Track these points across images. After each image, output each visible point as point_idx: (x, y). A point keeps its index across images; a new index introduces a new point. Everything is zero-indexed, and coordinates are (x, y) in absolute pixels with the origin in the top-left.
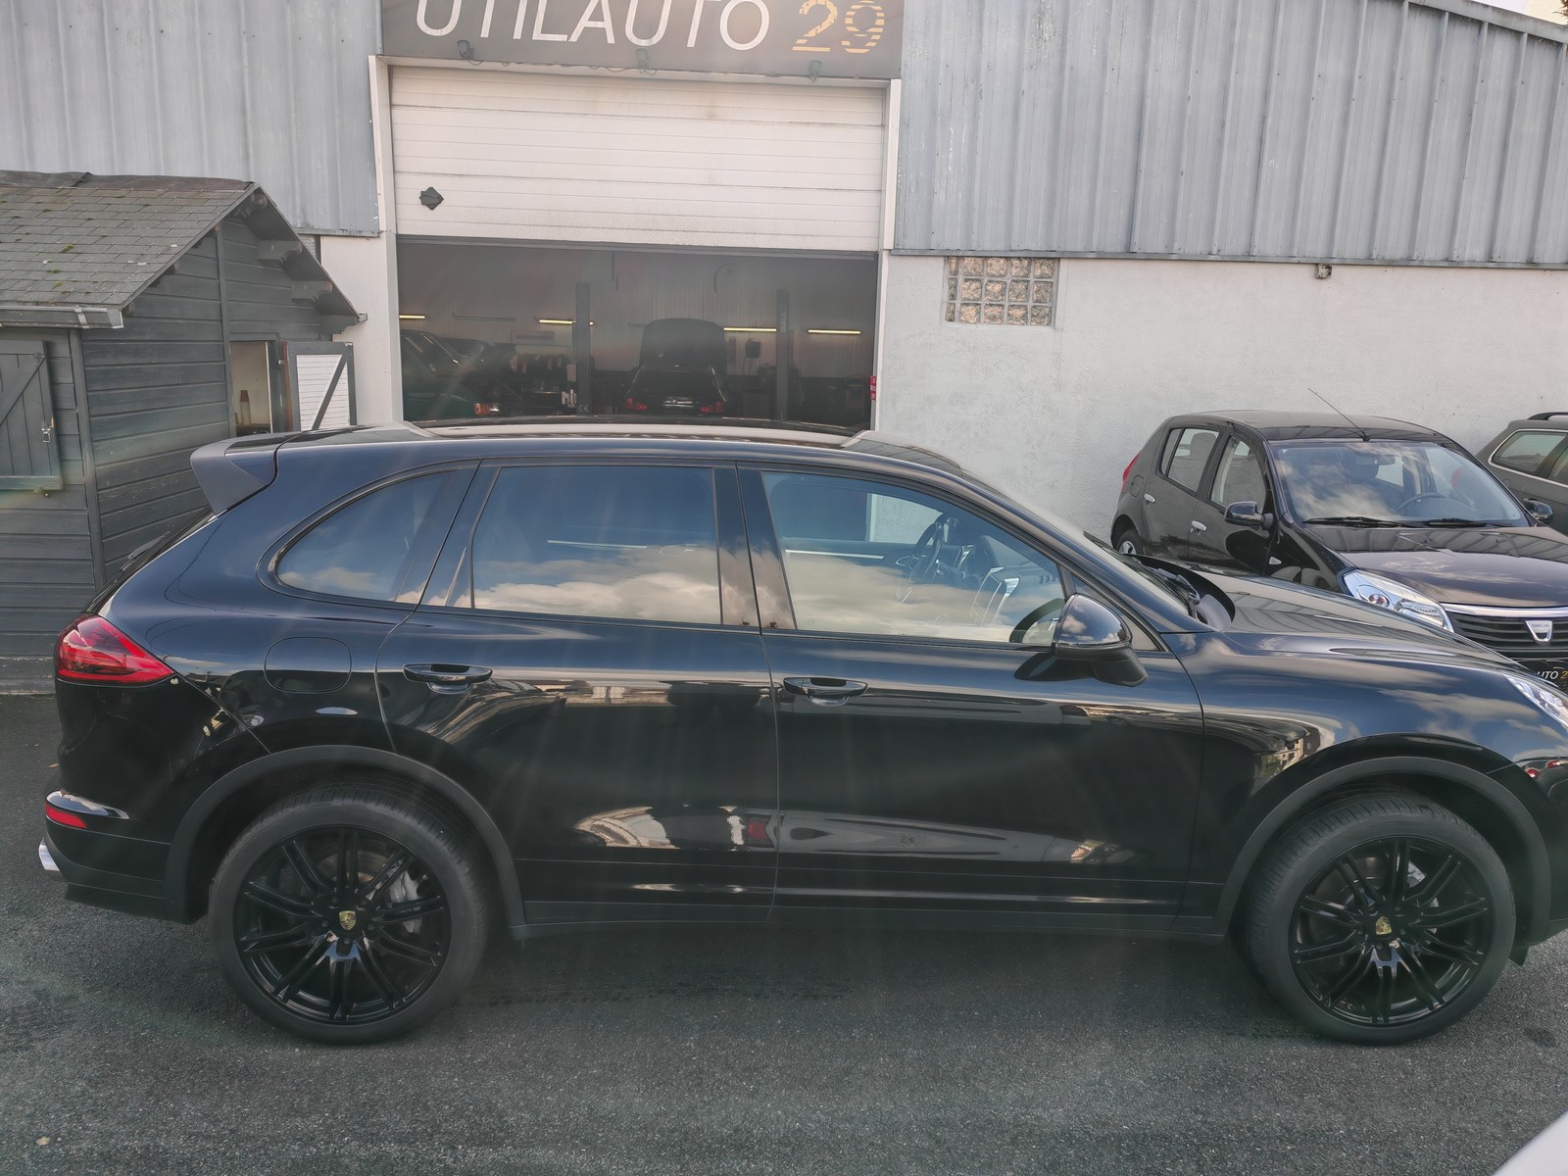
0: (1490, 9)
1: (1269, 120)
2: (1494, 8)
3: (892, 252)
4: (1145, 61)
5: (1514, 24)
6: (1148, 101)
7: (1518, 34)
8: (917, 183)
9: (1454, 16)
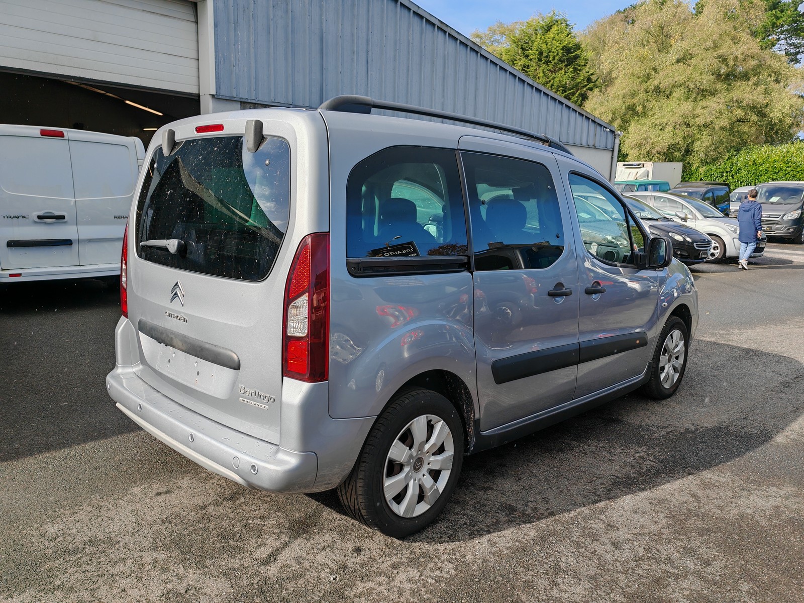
0: (437, 20)
1: (370, 53)
2: (439, 20)
3: (215, 96)
4: (321, 15)
5: (444, 28)
6: (324, 35)
7: (445, 32)
8: (224, 59)
9: (427, 20)
